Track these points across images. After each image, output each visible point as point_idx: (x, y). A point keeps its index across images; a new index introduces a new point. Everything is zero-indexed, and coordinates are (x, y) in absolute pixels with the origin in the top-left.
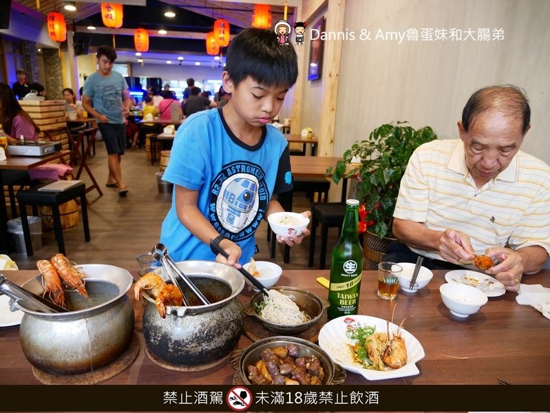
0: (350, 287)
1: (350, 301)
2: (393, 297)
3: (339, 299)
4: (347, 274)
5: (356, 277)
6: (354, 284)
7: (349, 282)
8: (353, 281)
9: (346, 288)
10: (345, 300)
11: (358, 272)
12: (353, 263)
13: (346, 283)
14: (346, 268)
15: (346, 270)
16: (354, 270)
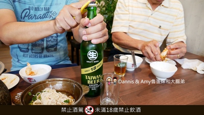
0: (94, 71)
1: (95, 81)
2: (123, 75)
3: (87, 80)
4: (91, 61)
5: (97, 63)
6: (97, 69)
7: (93, 67)
8: (96, 66)
9: (91, 71)
10: (91, 80)
11: (99, 59)
12: (95, 52)
13: (91, 68)
14: (89, 56)
15: (89, 58)
16: (96, 58)
